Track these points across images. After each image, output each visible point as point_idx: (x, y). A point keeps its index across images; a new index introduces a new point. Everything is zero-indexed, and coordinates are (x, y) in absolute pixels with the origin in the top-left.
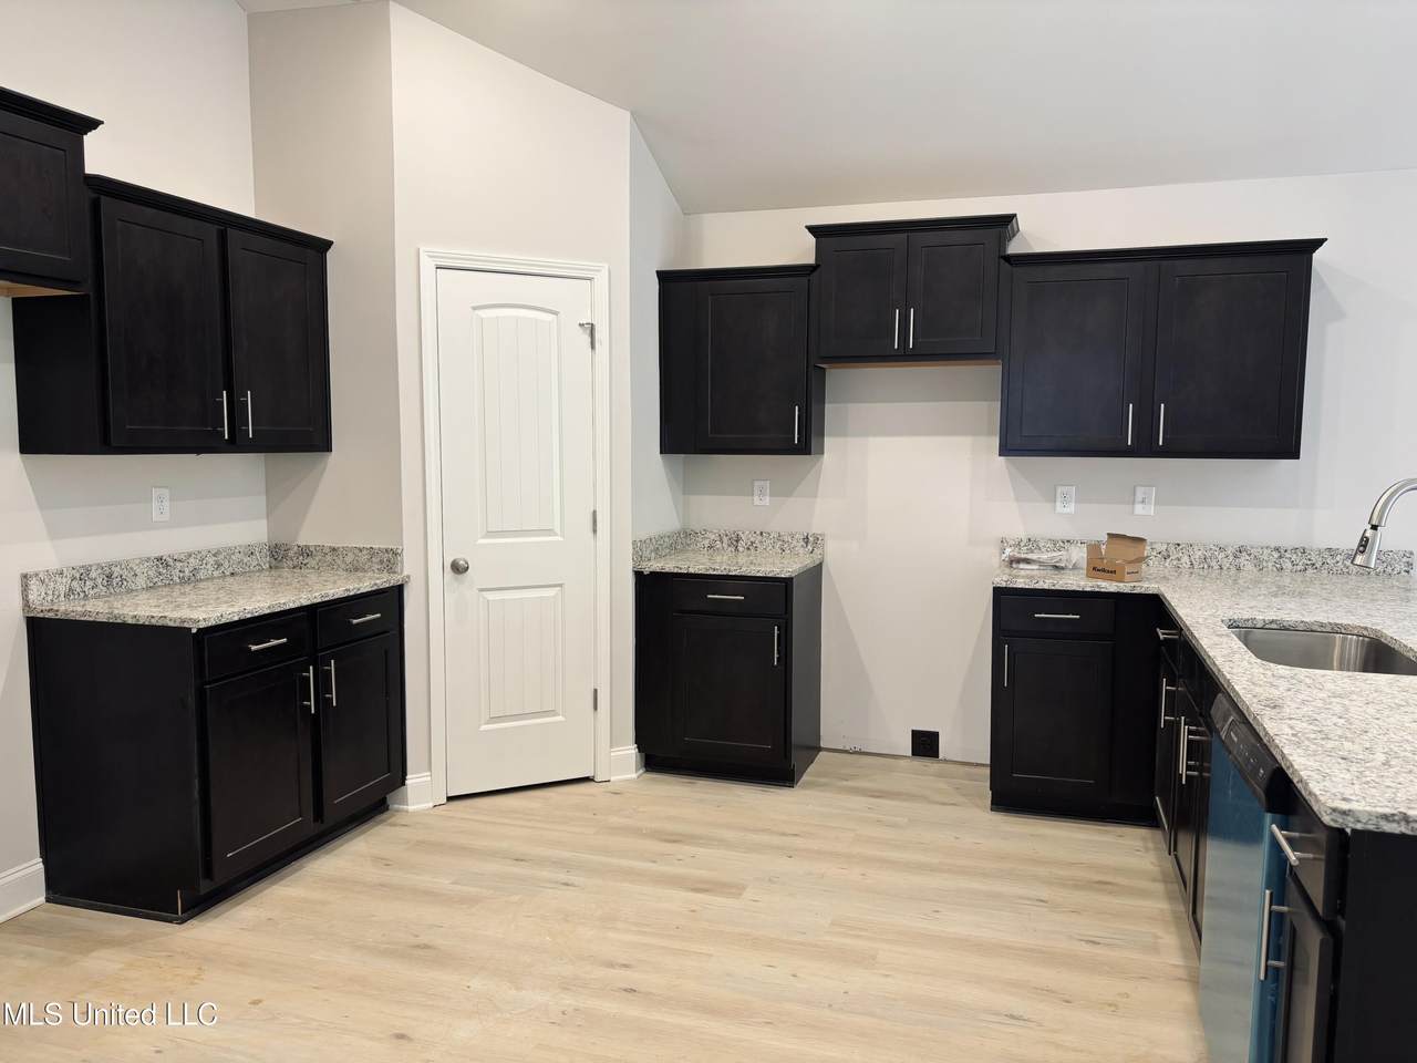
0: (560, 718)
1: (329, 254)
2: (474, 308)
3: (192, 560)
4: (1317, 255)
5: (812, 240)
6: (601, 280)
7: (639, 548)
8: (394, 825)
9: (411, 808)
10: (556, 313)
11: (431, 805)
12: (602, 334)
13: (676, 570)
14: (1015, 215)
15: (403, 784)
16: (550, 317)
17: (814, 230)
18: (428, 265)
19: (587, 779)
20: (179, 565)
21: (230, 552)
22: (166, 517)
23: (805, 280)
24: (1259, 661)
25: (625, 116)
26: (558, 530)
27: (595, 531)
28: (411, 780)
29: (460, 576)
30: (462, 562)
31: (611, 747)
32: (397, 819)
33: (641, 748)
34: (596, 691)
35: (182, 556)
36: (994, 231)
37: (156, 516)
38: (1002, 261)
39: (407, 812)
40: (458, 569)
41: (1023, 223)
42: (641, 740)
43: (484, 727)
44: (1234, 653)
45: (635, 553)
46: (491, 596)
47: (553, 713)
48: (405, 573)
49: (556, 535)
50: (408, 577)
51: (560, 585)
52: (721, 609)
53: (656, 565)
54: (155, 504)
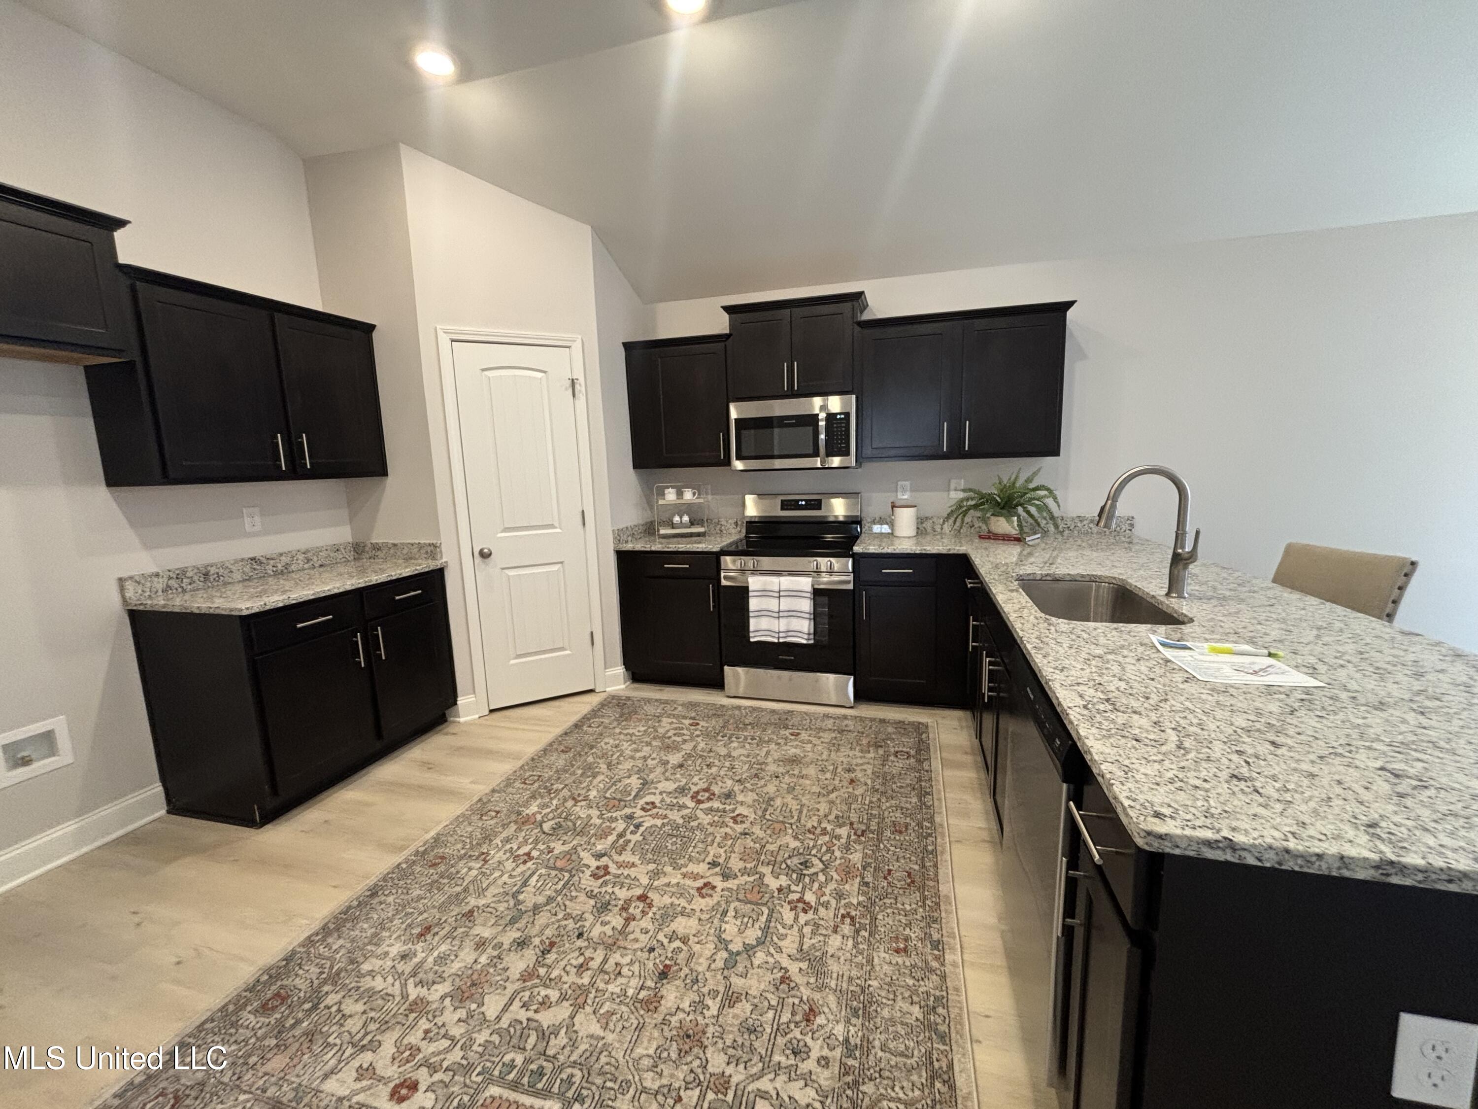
0: (568, 652)
1: (375, 335)
2: (483, 370)
3: (283, 558)
4: (1070, 314)
5: (726, 317)
6: (577, 347)
7: (618, 536)
8: (447, 734)
9: (462, 720)
10: (545, 372)
11: (477, 716)
12: (580, 388)
13: (643, 549)
14: (862, 293)
15: (455, 703)
16: (540, 375)
17: (729, 310)
18: (444, 340)
19: (591, 691)
20: (272, 562)
21: (318, 551)
22: (258, 528)
23: (723, 344)
24: (1043, 615)
25: (587, 230)
26: (557, 525)
27: (584, 524)
28: (461, 701)
29: (486, 560)
30: (486, 550)
31: (605, 668)
32: (451, 729)
33: (627, 669)
34: (592, 633)
35: (275, 556)
36: (848, 305)
37: (248, 528)
38: (856, 326)
39: (459, 722)
40: (485, 555)
41: (870, 298)
42: (628, 663)
43: (512, 662)
44: (1023, 608)
45: (615, 538)
46: (511, 573)
47: (562, 649)
48: (444, 560)
49: (555, 527)
50: (446, 562)
51: (562, 563)
52: (674, 575)
53: (629, 547)
54: (247, 520)
